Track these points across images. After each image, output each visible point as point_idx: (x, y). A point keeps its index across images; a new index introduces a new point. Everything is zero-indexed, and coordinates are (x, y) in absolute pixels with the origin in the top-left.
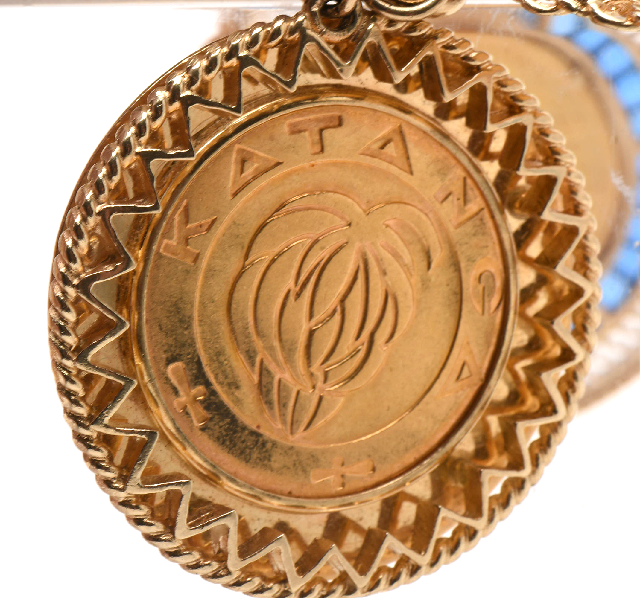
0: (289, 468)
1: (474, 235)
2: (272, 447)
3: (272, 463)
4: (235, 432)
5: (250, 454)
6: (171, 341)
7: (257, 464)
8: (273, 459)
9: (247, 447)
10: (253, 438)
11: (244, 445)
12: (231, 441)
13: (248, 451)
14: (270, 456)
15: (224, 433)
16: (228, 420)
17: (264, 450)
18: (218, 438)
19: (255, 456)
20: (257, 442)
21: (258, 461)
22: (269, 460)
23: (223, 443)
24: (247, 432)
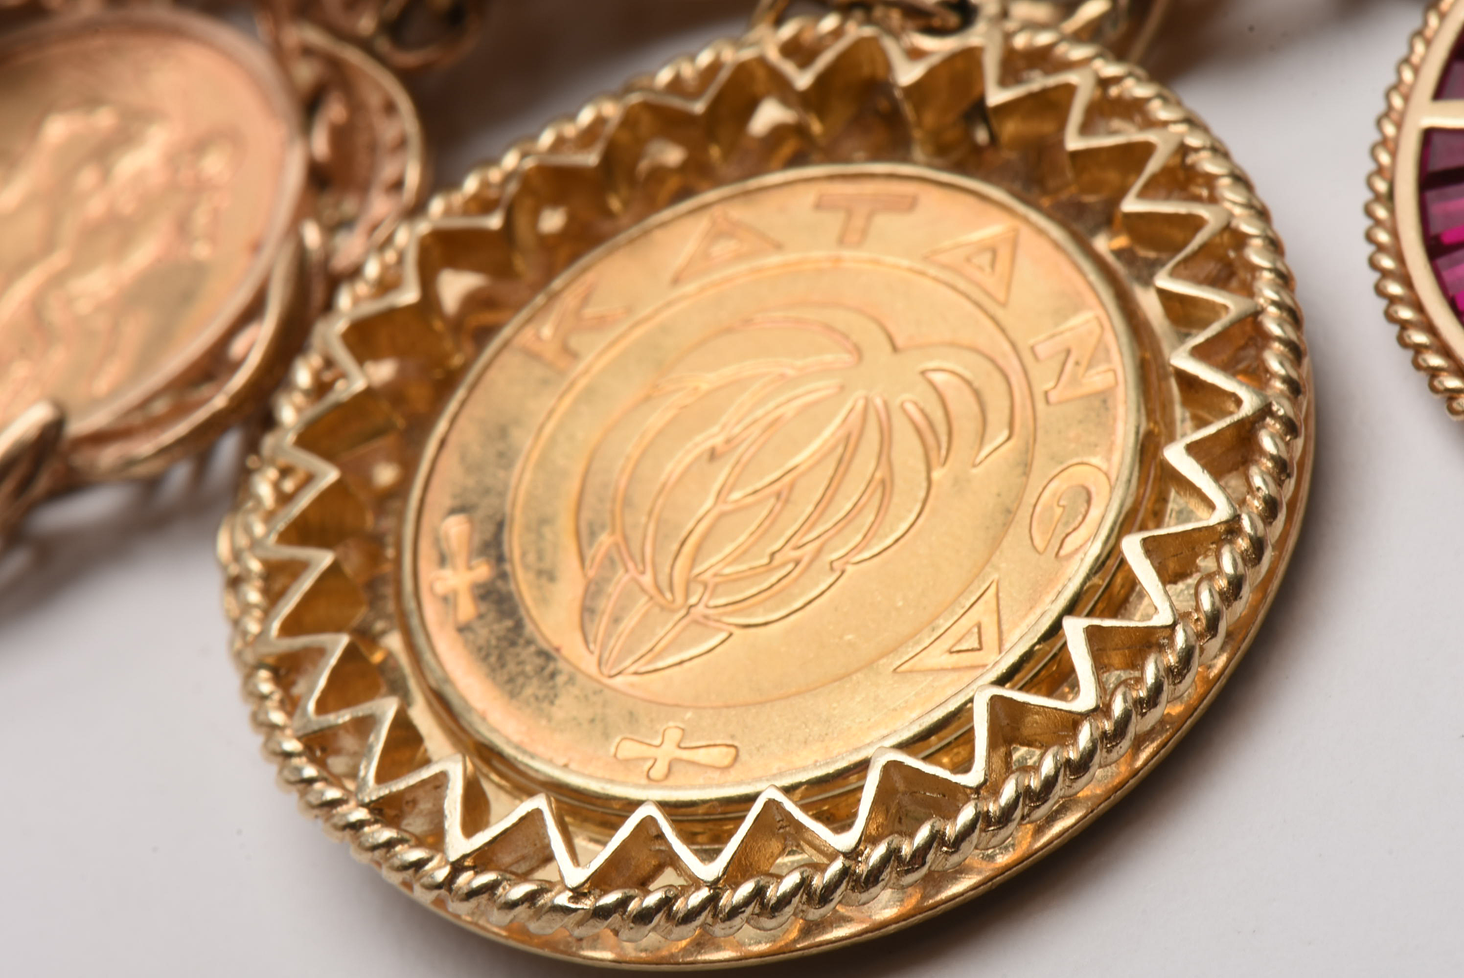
0: (579, 724)
1: (1080, 422)
2: (566, 683)
3: (554, 710)
4: (513, 644)
5: (523, 686)
6: (471, 482)
7: (528, 703)
8: (558, 702)
9: (523, 673)
10: (539, 661)
11: (519, 668)
12: (500, 657)
13: (520, 680)
14: (556, 696)
15: (494, 642)
16: (509, 623)
17: (551, 684)
18: (480, 649)
19: (529, 691)
20: (543, 669)
21: (532, 700)
22: (552, 703)
23: (486, 658)
24: (532, 649)
